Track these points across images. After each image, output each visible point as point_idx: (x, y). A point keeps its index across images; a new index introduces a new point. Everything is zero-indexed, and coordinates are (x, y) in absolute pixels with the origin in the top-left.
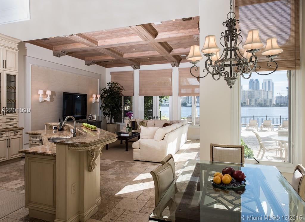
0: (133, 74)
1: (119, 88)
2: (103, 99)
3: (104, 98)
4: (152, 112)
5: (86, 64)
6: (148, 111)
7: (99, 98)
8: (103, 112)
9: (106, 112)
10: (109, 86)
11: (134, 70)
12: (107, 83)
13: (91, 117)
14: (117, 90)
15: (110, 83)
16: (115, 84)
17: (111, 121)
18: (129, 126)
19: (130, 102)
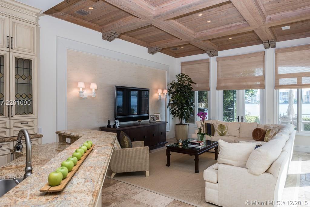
0: (209, 63)
1: (191, 82)
2: (171, 95)
3: (172, 93)
4: (233, 110)
5: (149, 52)
6: (229, 109)
7: (166, 93)
8: (171, 110)
9: (174, 111)
10: (179, 79)
11: (210, 58)
12: (176, 76)
13: (154, 117)
14: (188, 83)
15: (179, 75)
16: (186, 76)
17: (181, 121)
18: (202, 132)
19: (206, 99)
